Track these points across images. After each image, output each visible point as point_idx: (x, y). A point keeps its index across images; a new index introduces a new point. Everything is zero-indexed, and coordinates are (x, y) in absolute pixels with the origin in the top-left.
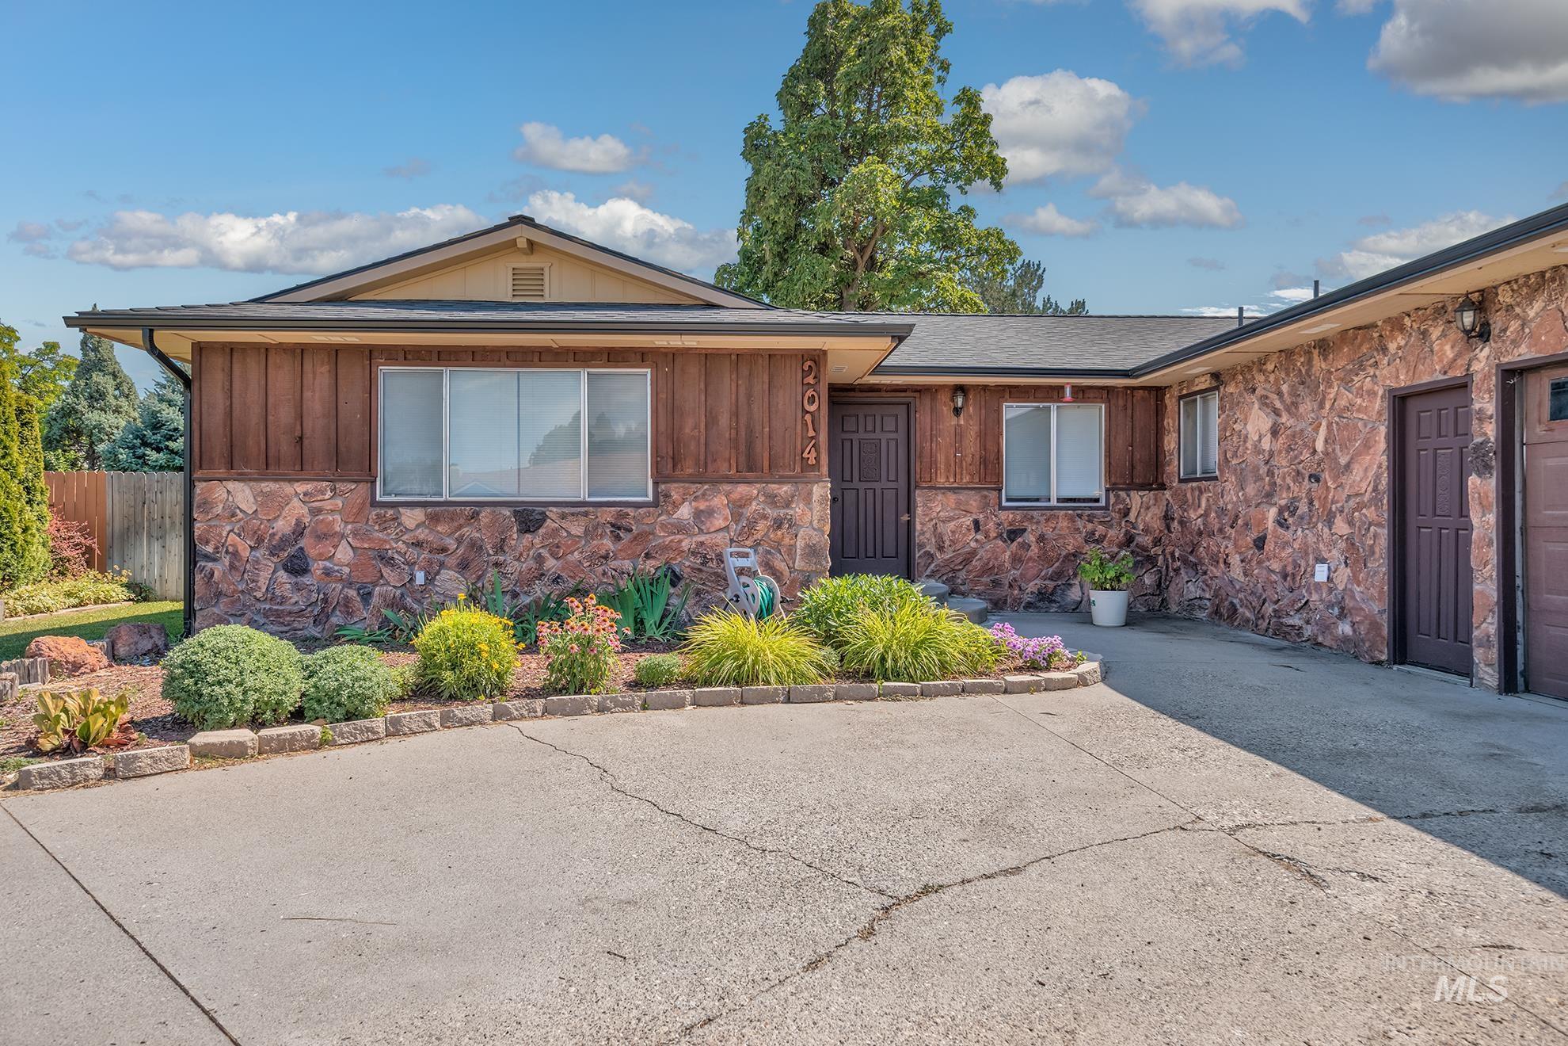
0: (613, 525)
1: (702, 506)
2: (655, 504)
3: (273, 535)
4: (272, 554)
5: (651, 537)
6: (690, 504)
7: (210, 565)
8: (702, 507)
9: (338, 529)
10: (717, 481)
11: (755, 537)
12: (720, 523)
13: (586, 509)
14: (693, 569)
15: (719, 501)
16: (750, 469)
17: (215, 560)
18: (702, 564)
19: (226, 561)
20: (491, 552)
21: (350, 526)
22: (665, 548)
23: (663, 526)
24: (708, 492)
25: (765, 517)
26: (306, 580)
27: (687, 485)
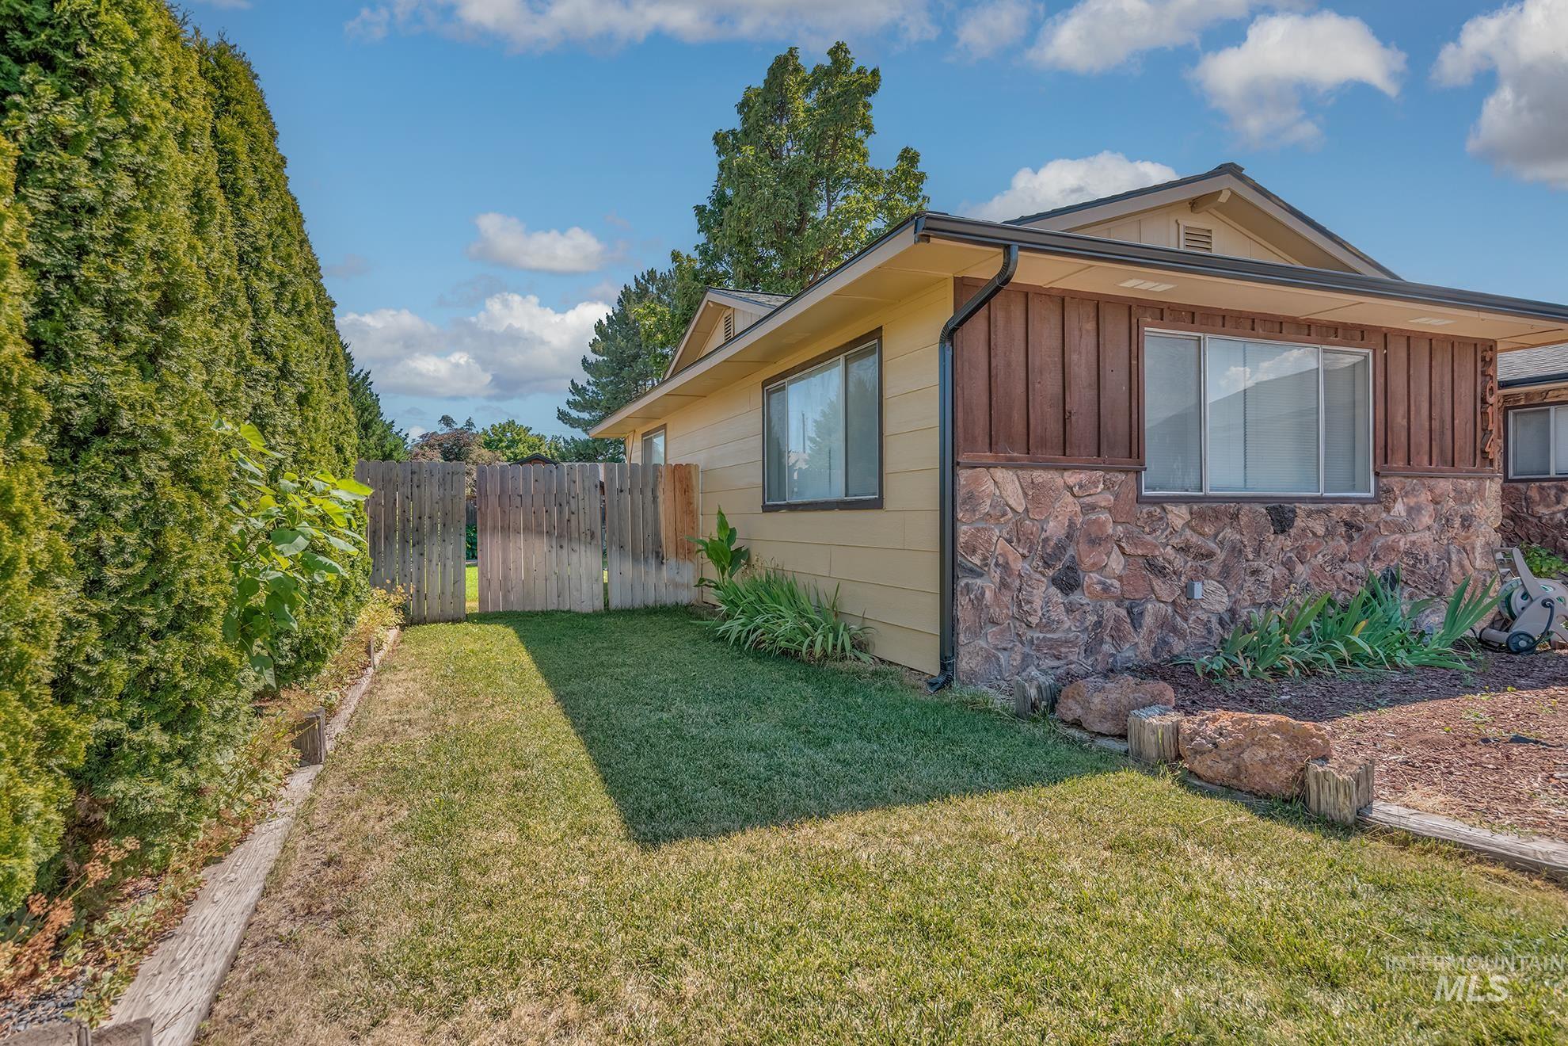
0: (1346, 524)
1: (1412, 502)
2: (1377, 500)
3: (1046, 540)
4: (1047, 565)
6: (1403, 500)
7: (979, 581)
8: (1412, 504)
9: (1110, 531)
10: (1423, 475)
12: (1426, 520)
13: (1324, 506)
14: (1408, 571)
15: (1425, 497)
17: (981, 575)
18: (1413, 565)
19: (996, 575)
20: (1251, 557)
21: (1120, 528)
24: (1416, 487)
26: (1076, 597)
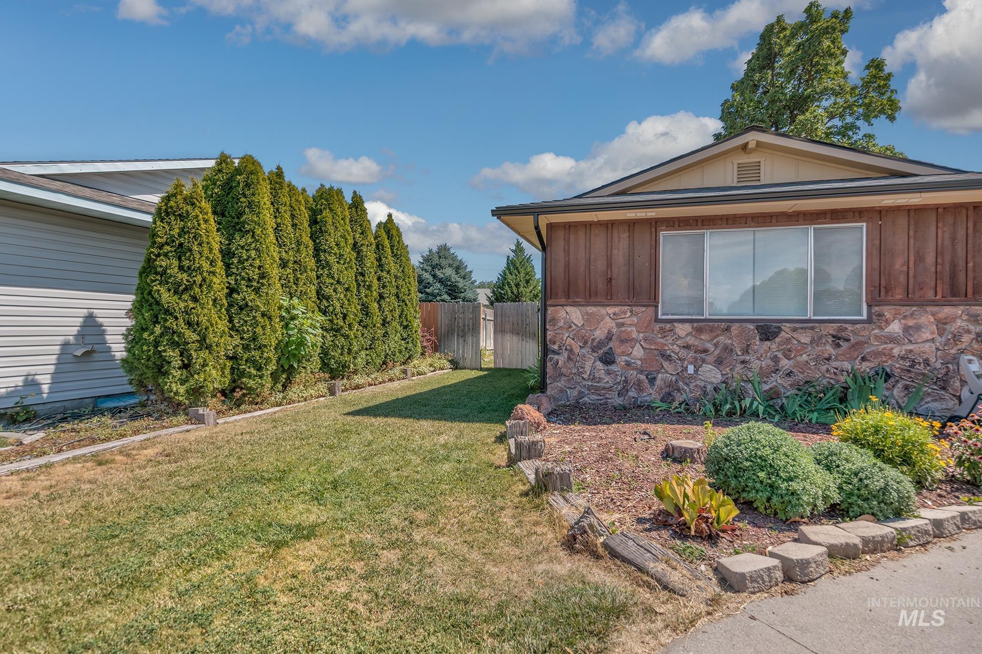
0: (834, 336)
1: (911, 323)
2: (869, 321)
3: (594, 340)
4: (593, 351)
5: (866, 345)
6: (900, 321)
7: (556, 357)
9: (634, 336)
10: (923, 304)
11: (959, 347)
12: (927, 335)
13: (812, 325)
14: (902, 369)
15: (926, 318)
16: (954, 294)
17: (559, 354)
18: (910, 366)
19: (566, 354)
20: (739, 353)
21: (641, 335)
22: (878, 354)
23: (877, 337)
24: (916, 313)
25: (968, 332)
26: (613, 368)
27: (897, 307)
